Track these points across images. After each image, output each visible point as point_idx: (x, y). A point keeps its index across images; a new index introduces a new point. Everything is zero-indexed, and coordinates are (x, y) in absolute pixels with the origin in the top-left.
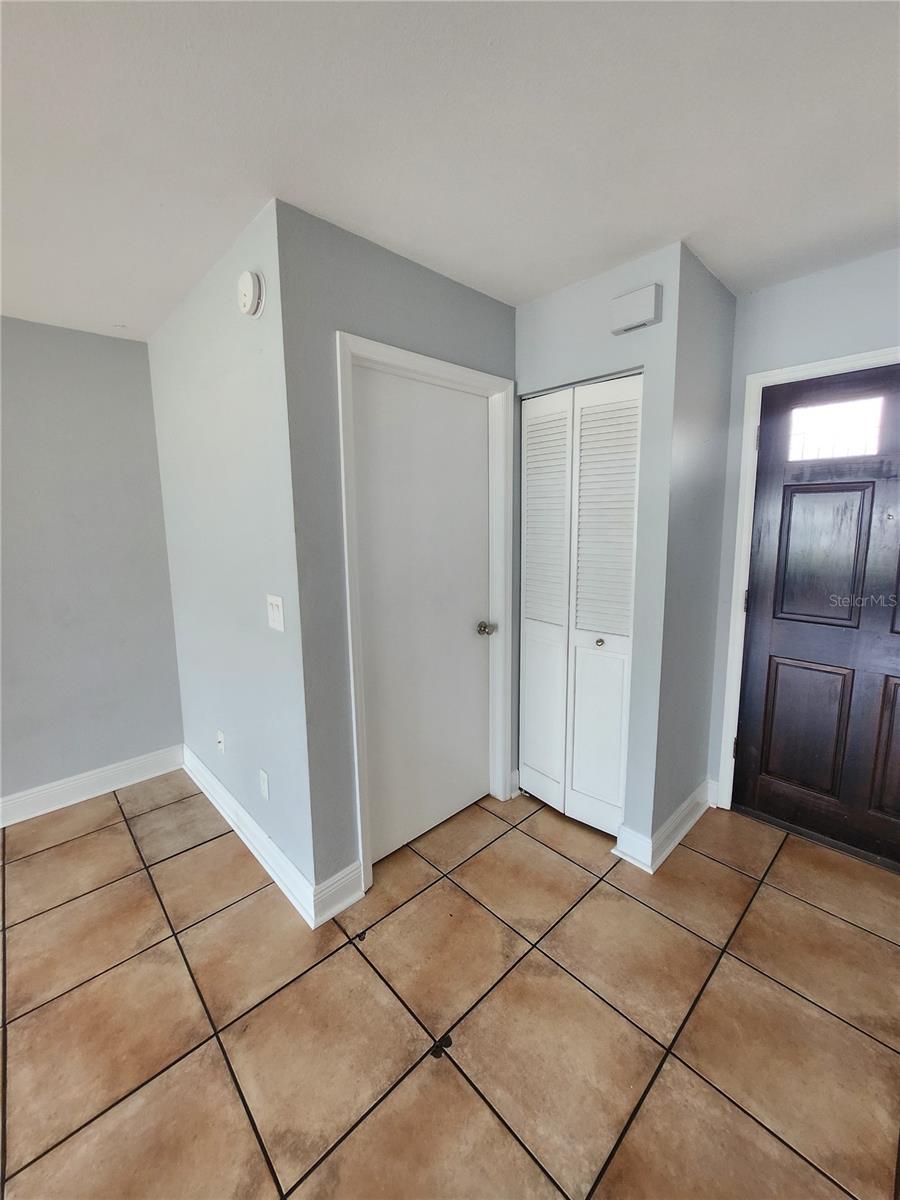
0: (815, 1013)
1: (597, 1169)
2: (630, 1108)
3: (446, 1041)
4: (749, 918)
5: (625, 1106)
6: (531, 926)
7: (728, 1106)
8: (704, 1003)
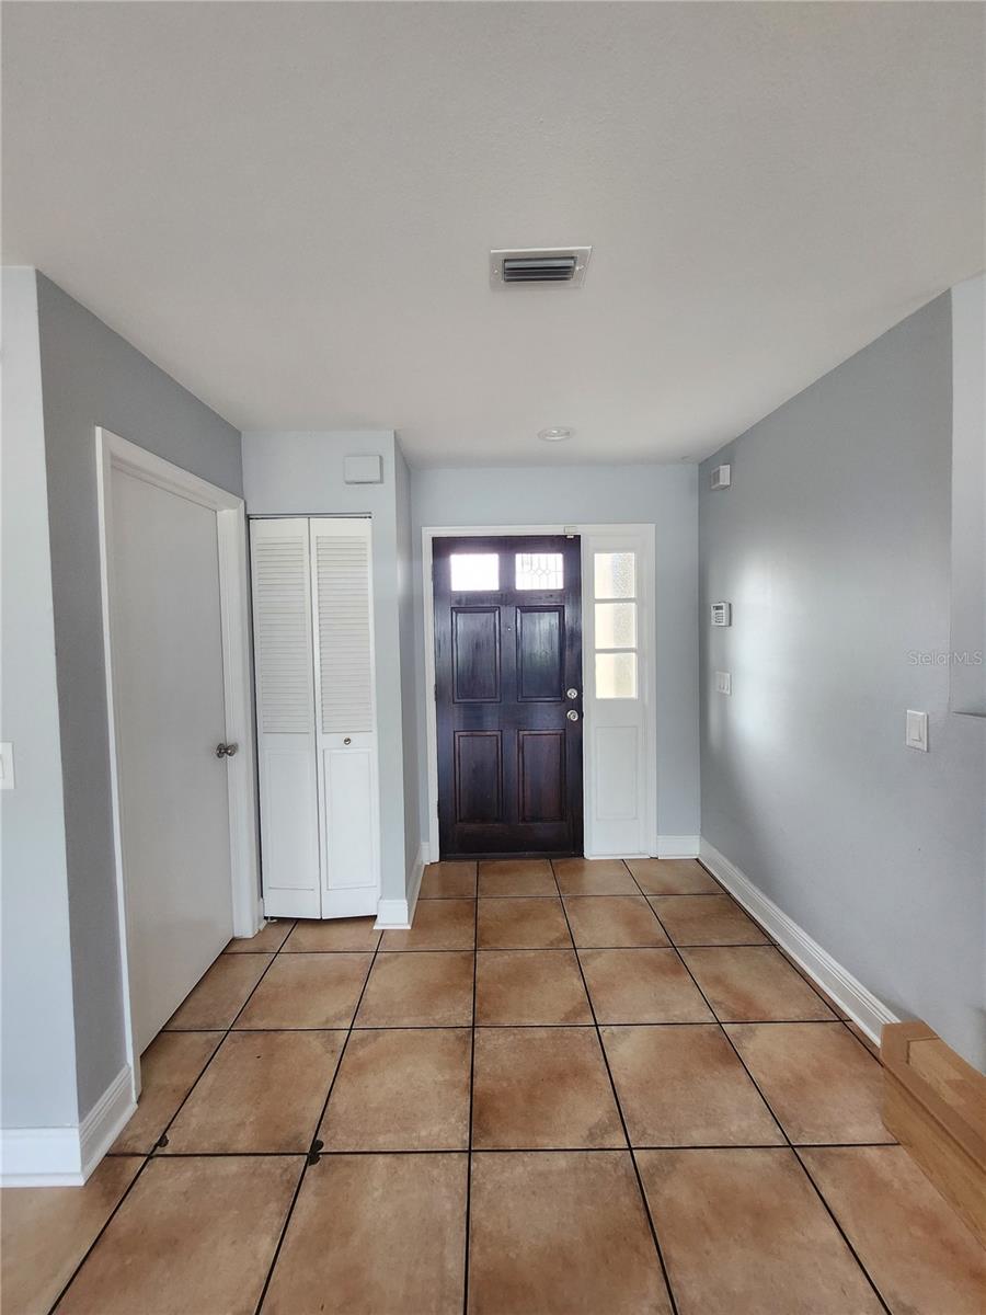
0: (532, 954)
1: (467, 1122)
2: (469, 1074)
3: (317, 1145)
4: (479, 923)
5: (465, 1075)
6: (339, 1018)
7: (515, 1031)
8: (479, 986)
